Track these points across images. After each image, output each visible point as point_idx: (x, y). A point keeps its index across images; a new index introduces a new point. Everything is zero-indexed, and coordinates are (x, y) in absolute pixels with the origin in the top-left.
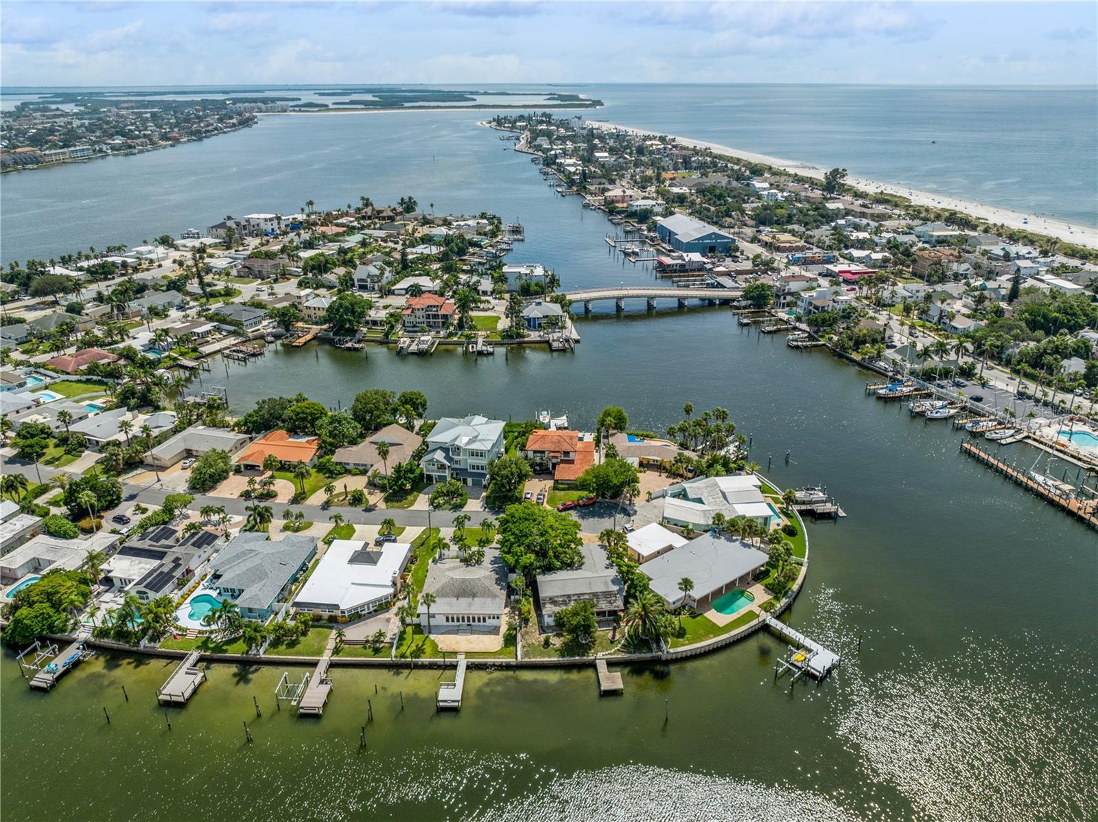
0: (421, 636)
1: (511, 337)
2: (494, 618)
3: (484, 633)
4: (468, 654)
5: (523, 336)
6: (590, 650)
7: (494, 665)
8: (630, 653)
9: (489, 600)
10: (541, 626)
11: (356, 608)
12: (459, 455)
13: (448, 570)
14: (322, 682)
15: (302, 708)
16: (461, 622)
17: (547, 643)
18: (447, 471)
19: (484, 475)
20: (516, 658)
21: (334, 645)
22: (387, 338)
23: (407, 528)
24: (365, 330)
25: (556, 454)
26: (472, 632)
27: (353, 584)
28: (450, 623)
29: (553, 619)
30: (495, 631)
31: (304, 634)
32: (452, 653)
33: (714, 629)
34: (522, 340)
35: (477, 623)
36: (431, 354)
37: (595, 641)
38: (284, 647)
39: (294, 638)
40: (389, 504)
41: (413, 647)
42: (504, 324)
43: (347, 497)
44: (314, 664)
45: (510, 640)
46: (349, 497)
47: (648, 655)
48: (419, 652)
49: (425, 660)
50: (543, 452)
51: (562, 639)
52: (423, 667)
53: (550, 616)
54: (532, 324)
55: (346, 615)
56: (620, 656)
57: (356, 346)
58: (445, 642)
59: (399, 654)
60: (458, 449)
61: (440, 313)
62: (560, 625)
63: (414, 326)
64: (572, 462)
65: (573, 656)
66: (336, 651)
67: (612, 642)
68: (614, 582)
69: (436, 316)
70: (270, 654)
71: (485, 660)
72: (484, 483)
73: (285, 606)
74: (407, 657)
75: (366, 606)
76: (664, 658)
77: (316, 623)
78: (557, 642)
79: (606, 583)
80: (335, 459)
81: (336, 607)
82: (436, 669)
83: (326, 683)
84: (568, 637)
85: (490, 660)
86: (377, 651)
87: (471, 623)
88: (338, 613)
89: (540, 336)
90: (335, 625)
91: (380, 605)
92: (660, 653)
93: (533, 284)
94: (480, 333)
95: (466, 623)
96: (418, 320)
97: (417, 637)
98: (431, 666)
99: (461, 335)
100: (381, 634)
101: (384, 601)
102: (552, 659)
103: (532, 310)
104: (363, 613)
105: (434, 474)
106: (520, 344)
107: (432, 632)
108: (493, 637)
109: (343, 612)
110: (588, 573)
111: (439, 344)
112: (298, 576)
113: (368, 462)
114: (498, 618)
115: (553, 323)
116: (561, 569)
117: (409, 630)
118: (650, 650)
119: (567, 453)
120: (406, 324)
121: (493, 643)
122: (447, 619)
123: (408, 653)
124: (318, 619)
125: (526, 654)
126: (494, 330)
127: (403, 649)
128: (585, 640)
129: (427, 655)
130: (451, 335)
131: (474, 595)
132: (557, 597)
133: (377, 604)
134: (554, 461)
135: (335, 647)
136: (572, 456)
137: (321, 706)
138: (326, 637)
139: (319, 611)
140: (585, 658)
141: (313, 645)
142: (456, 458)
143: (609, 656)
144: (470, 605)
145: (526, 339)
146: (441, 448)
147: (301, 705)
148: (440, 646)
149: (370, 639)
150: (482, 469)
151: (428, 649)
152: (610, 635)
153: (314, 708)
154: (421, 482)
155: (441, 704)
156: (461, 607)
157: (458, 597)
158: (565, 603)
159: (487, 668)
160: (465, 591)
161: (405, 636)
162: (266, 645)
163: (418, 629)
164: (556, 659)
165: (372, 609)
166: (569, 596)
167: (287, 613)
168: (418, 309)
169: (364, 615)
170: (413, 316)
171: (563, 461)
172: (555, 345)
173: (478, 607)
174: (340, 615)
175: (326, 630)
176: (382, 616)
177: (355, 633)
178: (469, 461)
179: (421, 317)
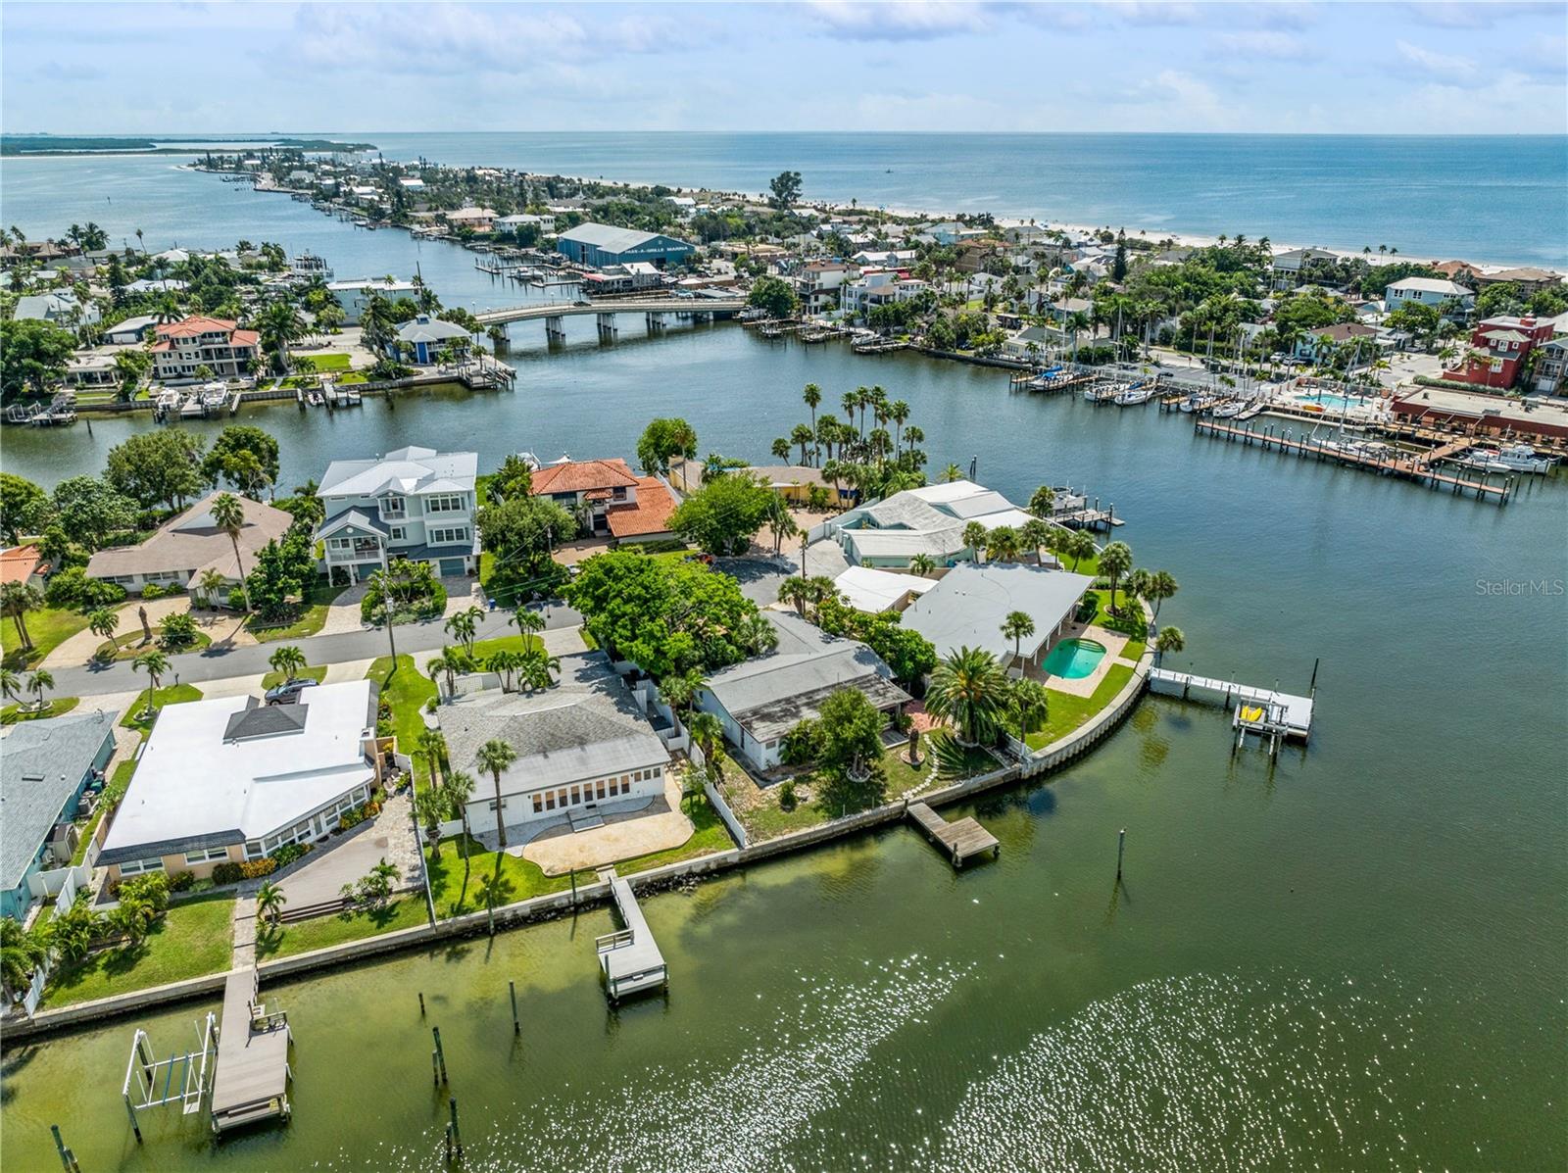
0: (484, 856)
1: (388, 376)
2: (647, 776)
3: (633, 814)
4: (622, 865)
5: (409, 374)
6: (883, 791)
7: (691, 874)
8: (964, 778)
9: (621, 744)
10: (754, 773)
11: (286, 831)
12: (401, 515)
13: (491, 707)
14: (255, 1029)
15: (223, 1113)
16: (570, 806)
17: (788, 801)
18: (381, 551)
19: (468, 549)
20: (738, 844)
21: (254, 935)
22: (126, 399)
23: (330, 667)
24: (70, 392)
25: (601, 495)
26: (609, 818)
27: (257, 780)
28: (545, 813)
29: (776, 749)
30: (657, 804)
31: (154, 926)
32: (581, 872)
33: (1081, 708)
34: (407, 380)
35: (608, 799)
36: (233, 415)
37: (883, 772)
38: (100, 974)
39: (124, 946)
40: (260, 634)
41: (477, 886)
42: (363, 359)
43: (148, 637)
44: (215, 994)
45: (704, 814)
46: (156, 637)
47: (994, 776)
48: (498, 889)
49: (520, 904)
50: (573, 494)
51: (813, 784)
52: (519, 922)
53: (771, 745)
54: (422, 354)
55: (265, 853)
56: (947, 789)
57: (58, 416)
58: (555, 853)
59: (446, 909)
60: (396, 503)
61: (231, 345)
62: (798, 755)
63: (180, 376)
64: (634, 507)
65: (854, 810)
66: (266, 945)
67: (917, 768)
68: (861, 658)
69: (220, 353)
70: (62, 1002)
71: (668, 867)
72: (469, 565)
73: (69, 876)
74: (473, 911)
75: (311, 823)
76: (1026, 774)
77: (180, 896)
78: (808, 794)
79: (847, 663)
80: (89, 573)
81: (235, 836)
82: (554, 919)
83: (272, 1028)
84: (825, 779)
85: (679, 866)
86: (383, 917)
87: (595, 801)
88: (238, 853)
89: (440, 372)
90: (238, 886)
91: (347, 815)
92: (1017, 765)
93: (395, 303)
94: (321, 377)
95: (583, 803)
96: (187, 363)
97: (474, 860)
98: (541, 916)
99: (285, 382)
100: (386, 871)
101: (353, 805)
102: (818, 827)
103: (409, 333)
104: (307, 841)
105: (350, 563)
106: (405, 386)
107: (508, 840)
108: (659, 817)
109: (254, 848)
110: (795, 656)
111: (242, 400)
112: (83, 802)
113: (182, 566)
114: (657, 774)
115: (458, 349)
116: (737, 661)
117: (449, 851)
118: (998, 765)
119: (620, 491)
120: (162, 374)
121: (671, 829)
122: (537, 807)
123: (470, 900)
124: (182, 884)
125: (755, 832)
126: (349, 371)
127: (452, 894)
128: (864, 776)
129: (520, 891)
130: (261, 383)
131: (582, 742)
132: (766, 706)
133: (338, 813)
134: (599, 510)
135: (261, 937)
136: (632, 495)
137: (281, 1089)
138: (224, 921)
139: (180, 862)
140: (882, 808)
141: (193, 948)
142: (394, 523)
143: (927, 794)
144: (583, 761)
145: (415, 378)
146: (355, 508)
147: (217, 1106)
148: (545, 865)
149: (356, 892)
150: (460, 536)
151: (514, 877)
152: (904, 754)
153: (262, 1103)
154: (325, 586)
155: (622, 987)
156: (562, 769)
157: (544, 752)
158: (787, 714)
159: (680, 883)
160: (553, 739)
161: (442, 866)
162: (39, 983)
163: (470, 845)
164: (825, 826)
165: (326, 830)
166: (788, 700)
167: (82, 893)
168: (185, 341)
169: (312, 847)
170: (175, 356)
171: (614, 508)
172: (477, 380)
173: (602, 761)
174: (246, 857)
175: (215, 903)
176: (360, 838)
177: (300, 890)
178: (427, 523)
179: (193, 356)
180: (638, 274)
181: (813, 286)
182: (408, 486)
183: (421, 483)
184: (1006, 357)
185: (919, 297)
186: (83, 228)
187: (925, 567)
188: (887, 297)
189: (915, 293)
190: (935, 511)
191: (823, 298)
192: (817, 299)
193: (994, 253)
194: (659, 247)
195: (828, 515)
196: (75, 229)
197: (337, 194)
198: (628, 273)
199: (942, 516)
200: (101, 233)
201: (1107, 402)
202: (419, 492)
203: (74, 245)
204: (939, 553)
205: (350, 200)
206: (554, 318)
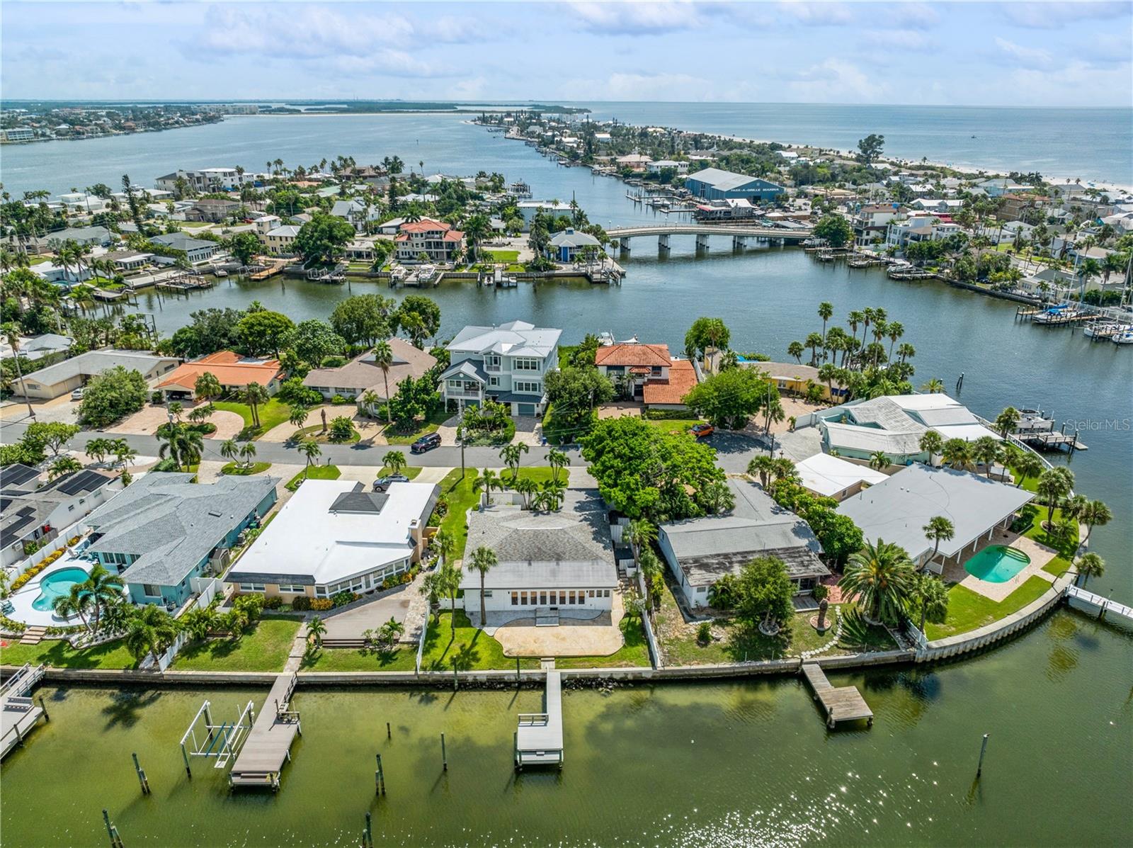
0: (468, 629)
1: (538, 269)
2: (599, 595)
3: (582, 622)
4: (561, 660)
5: (552, 268)
6: (786, 647)
7: (611, 679)
8: (860, 650)
9: (586, 565)
10: (685, 609)
11: (344, 582)
12: (498, 369)
13: (506, 519)
14: (280, 719)
15: (238, 774)
16: (539, 605)
17: (704, 638)
18: (480, 392)
19: (538, 399)
20: (653, 665)
21: (304, 650)
22: (377, 270)
23: (424, 469)
24: (347, 263)
25: (642, 371)
26: (563, 621)
27: (338, 542)
28: (519, 607)
29: (705, 594)
30: (603, 618)
31: (248, 629)
32: (530, 658)
33: (989, 609)
34: (551, 272)
35: (567, 605)
36: (435, 286)
37: (790, 631)
38: (209, 654)
39: (228, 638)
40: (390, 439)
41: (455, 651)
42: (527, 255)
43: (325, 430)
44: (266, 686)
45: (635, 634)
46: (329, 431)
47: (891, 655)
48: (467, 658)
49: (480, 672)
50: (622, 368)
51: (729, 629)
52: (477, 686)
53: (701, 589)
54: (564, 255)
55: (328, 595)
56: (842, 657)
57: (335, 278)
58: (516, 639)
59: (429, 663)
60: (496, 360)
61: (444, 240)
62: (722, 602)
63: (411, 258)
64: (666, 382)
65: (757, 658)
66: (309, 660)
67: (821, 633)
68: (798, 531)
69: (438, 245)
70: (181, 667)
71: (594, 670)
72: (538, 410)
73: (213, 584)
74: (446, 669)
75: (363, 579)
76: (920, 658)
77: (271, 612)
78: (722, 635)
79: (784, 534)
80: (305, 382)
81: (309, 579)
82: (501, 689)
83: (289, 722)
84: (739, 626)
85: (604, 671)
86: (386, 658)
87: (558, 605)
88: (310, 591)
89: (574, 269)
90: (306, 614)
91: (389, 579)
92: (912, 649)
93: (557, 218)
94: (497, 265)
95: (548, 605)
96: (416, 249)
97: (460, 631)
98: (493, 685)
99: (473, 268)
100: (394, 626)
101: (394, 572)
102: (721, 665)
103: (559, 240)
104: (358, 592)
105: (459, 398)
106: (549, 277)
107: (488, 622)
108: (600, 628)
109: (321, 590)
110: (745, 520)
111: (444, 277)
112: (241, 535)
113: (358, 386)
114: (607, 595)
115: (589, 254)
116: (698, 516)
117: (446, 620)
118: (894, 645)
119: (657, 369)
120: (401, 256)
121: (607, 640)
122: (514, 601)
123: (447, 660)
124: (273, 604)
125: (670, 658)
126: (515, 263)
127: (437, 653)
128: (773, 630)
129: (483, 663)
130: (459, 267)
131: (559, 558)
132: (707, 557)
133: (384, 576)
134: (639, 381)
135: (307, 654)
136: (665, 374)
137: (277, 768)
138: (290, 635)
139: (274, 590)
140: (780, 661)
141: (265, 650)
142: (492, 373)
143: (823, 658)
144: (554, 573)
145: (557, 272)
146: (469, 360)
147: (236, 768)
148: (506, 646)
149: (374, 636)
150: (534, 389)
151: (482, 650)
152: (813, 619)
153: (262, 774)
154: (440, 411)
155: (526, 758)
156: (539, 577)
157: (529, 561)
158: (722, 566)
159: (600, 685)
160: (539, 552)
161: (438, 631)
162: (173, 651)
163: (461, 618)
164: (727, 666)
165: (373, 586)
166: (726, 556)
167: (218, 597)
168: (417, 235)
169: (360, 596)
170: (410, 245)
171: (651, 381)
172: (596, 277)
173: (567, 577)
174: (316, 595)
175: (289, 622)
176: (393, 597)
177: (341, 627)
178: (513, 377)
179: (420, 245)
180: (736, 207)
181: (867, 223)
182: (504, 349)
183: (514, 348)
184: (1019, 292)
185: (953, 238)
186: (391, 159)
187: (881, 462)
188: (925, 236)
189: (949, 234)
190: (906, 416)
191: (873, 234)
192: (868, 234)
193: (1032, 206)
194: (758, 188)
195: (819, 407)
196: (387, 159)
197: (552, 143)
198: (729, 206)
199: (912, 421)
200: (401, 162)
201: (1106, 339)
202: (510, 354)
203: (384, 169)
204: (898, 452)
205: (560, 146)
206: (664, 236)
